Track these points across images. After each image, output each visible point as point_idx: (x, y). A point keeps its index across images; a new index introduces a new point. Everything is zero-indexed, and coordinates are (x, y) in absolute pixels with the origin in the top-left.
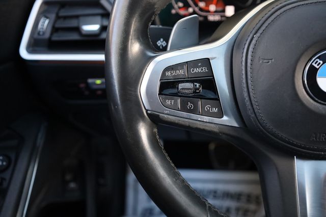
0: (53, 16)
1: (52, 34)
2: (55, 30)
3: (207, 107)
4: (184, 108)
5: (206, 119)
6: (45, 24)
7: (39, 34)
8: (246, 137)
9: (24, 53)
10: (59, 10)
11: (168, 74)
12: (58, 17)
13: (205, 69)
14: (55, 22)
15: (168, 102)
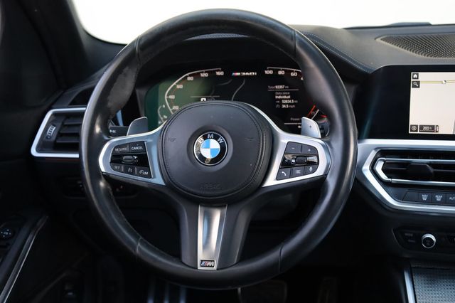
0: (59, 124)
1: (57, 138)
2: (60, 135)
3: (141, 171)
4: (126, 172)
5: (140, 178)
6: (52, 130)
7: (47, 138)
8: (167, 192)
9: (34, 152)
10: (65, 120)
11: (117, 150)
12: (63, 125)
13: (141, 148)
14: (61, 129)
15: (116, 167)
